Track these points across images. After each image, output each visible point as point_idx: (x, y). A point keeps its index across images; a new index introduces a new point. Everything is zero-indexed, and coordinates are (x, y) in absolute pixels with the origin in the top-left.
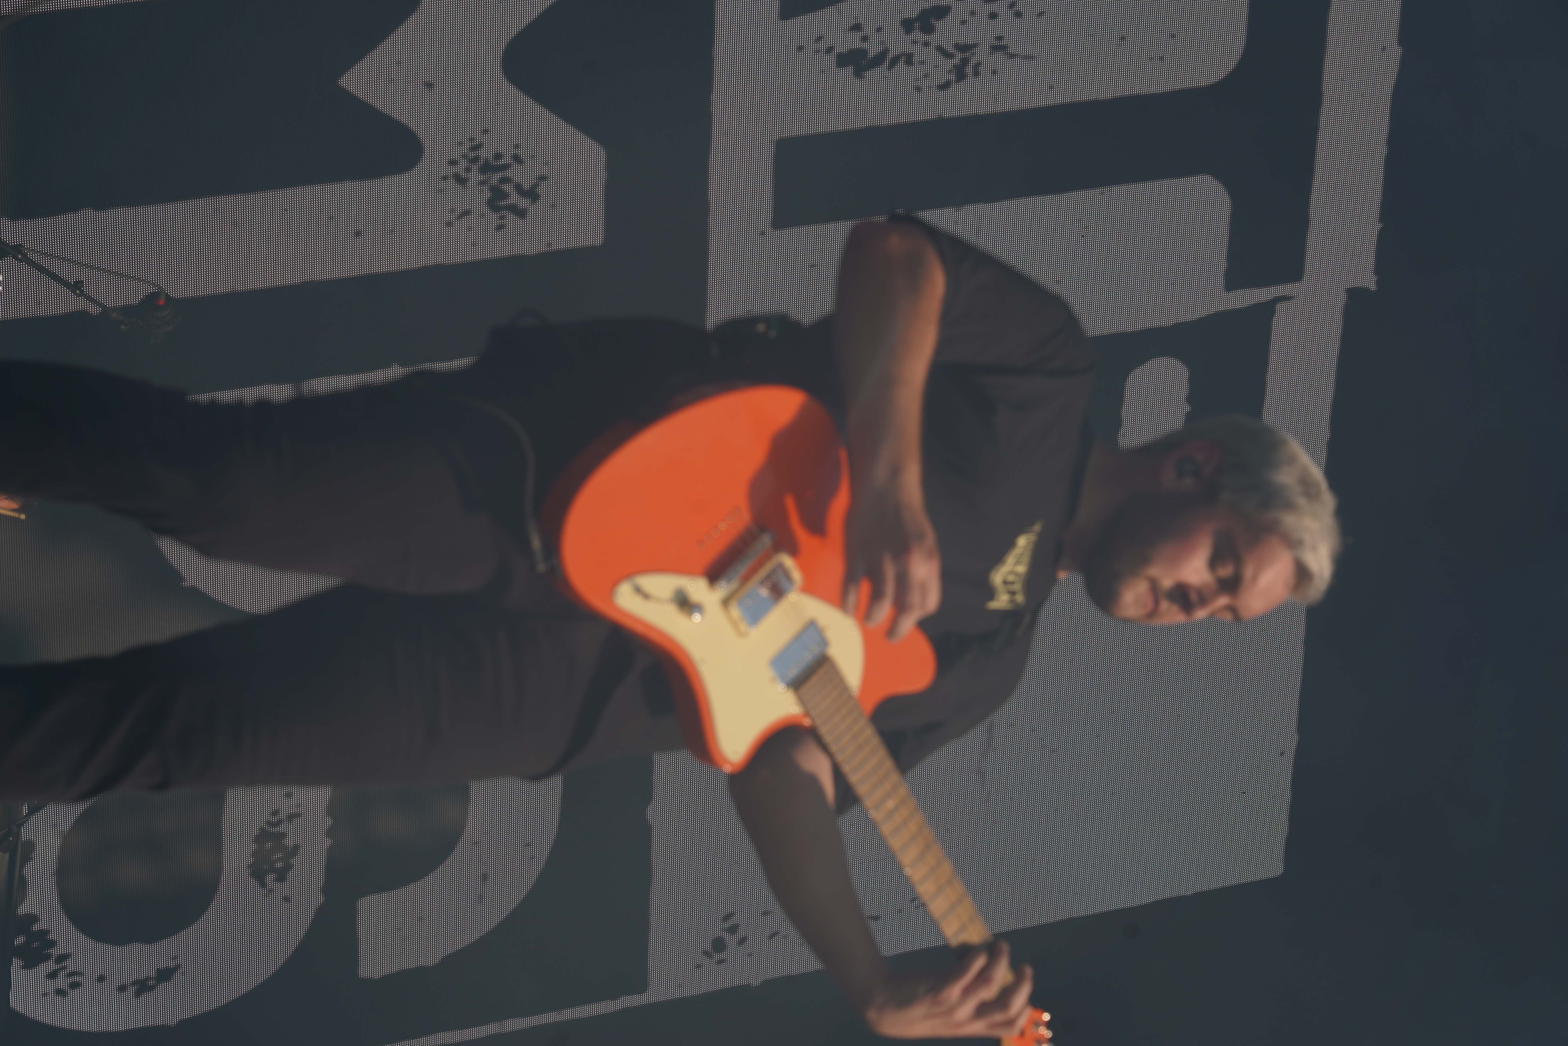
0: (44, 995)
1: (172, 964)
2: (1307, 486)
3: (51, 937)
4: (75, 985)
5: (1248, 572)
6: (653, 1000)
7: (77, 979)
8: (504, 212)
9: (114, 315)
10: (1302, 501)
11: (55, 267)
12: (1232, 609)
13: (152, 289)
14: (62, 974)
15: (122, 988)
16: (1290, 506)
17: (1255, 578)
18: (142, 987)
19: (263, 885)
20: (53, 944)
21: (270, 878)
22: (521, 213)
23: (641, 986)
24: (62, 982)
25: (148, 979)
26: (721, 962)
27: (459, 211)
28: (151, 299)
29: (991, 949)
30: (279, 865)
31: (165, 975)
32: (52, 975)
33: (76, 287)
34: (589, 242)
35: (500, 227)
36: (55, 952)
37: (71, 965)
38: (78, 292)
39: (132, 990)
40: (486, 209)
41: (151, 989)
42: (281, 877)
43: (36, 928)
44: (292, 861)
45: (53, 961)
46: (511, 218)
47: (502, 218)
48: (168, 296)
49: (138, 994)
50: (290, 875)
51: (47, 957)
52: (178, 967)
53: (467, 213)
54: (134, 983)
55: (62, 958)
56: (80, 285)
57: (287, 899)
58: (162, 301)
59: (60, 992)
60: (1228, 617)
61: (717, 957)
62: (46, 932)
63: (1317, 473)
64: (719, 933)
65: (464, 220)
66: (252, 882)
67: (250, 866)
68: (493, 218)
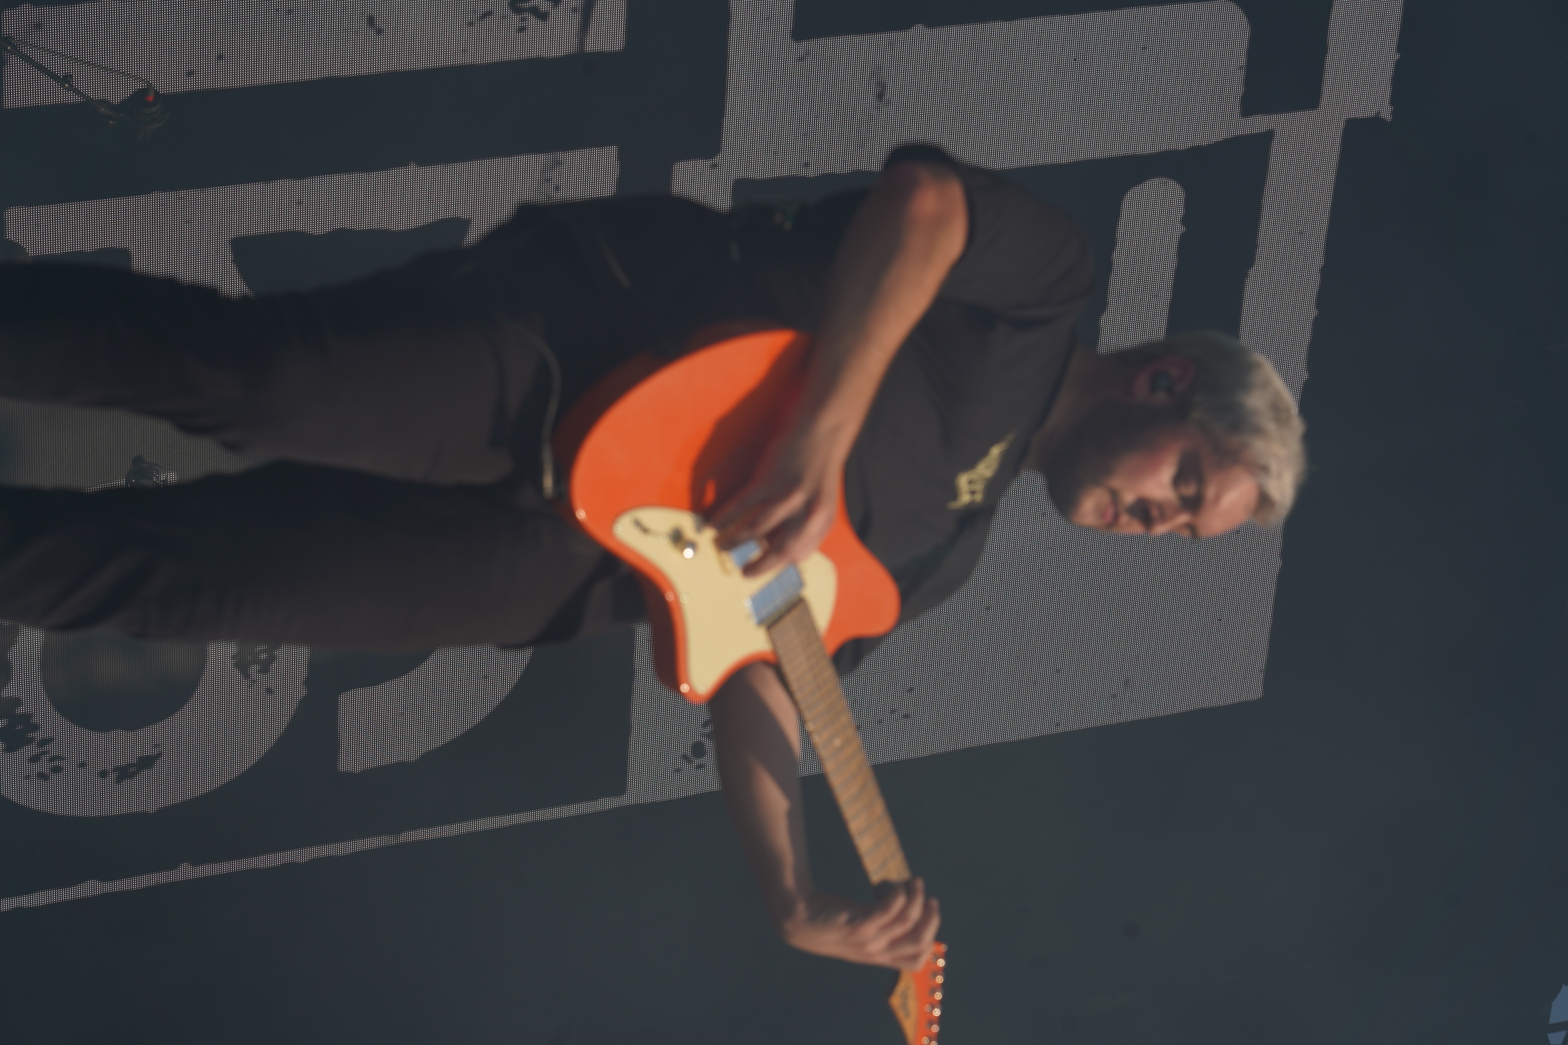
0: (26, 778)
1: (155, 752)
2: (1277, 410)
3: (34, 720)
4: (57, 770)
5: (1210, 492)
6: (633, 801)
7: (57, 763)
8: (526, 15)
9: (103, 110)
10: (1271, 426)
11: (46, 60)
12: (1192, 528)
13: (141, 86)
14: (44, 759)
15: (103, 774)
16: (1258, 431)
17: (1217, 499)
18: (124, 773)
19: (246, 675)
20: (36, 728)
21: (254, 669)
22: (543, 16)
23: (620, 790)
24: (44, 766)
25: (130, 765)
26: (700, 767)
27: (480, 12)
28: (140, 95)
29: (908, 888)
30: (263, 656)
31: (146, 762)
32: (34, 759)
33: (66, 80)
34: (607, 48)
35: (522, 29)
36: (38, 735)
37: (53, 749)
38: (67, 85)
39: (112, 777)
40: (508, 11)
41: (132, 776)
42: (265, 669)
43: (20, 710)
44: (276, 653)
45: (35, 745)
46: (532, 20)
47: (523, 20)
48: (157, 93)
49: (119, 780)
50: (274, 666)
51: (30, 741)
52: (159, 755)
53: (488, 14)
54: (116, 769)
55: (44, 742)
56: (69, 79)
57: (269, 691)
58: (151, 97)
59: (42, 776)
60: (1186, 534)
61: (697, 762)
62: (27, 717)
63: (1291, 401)
64: (699, 738)
65: (487, 20)
66: (237, 674)
67: (234, 657)
68: (515, 19)
